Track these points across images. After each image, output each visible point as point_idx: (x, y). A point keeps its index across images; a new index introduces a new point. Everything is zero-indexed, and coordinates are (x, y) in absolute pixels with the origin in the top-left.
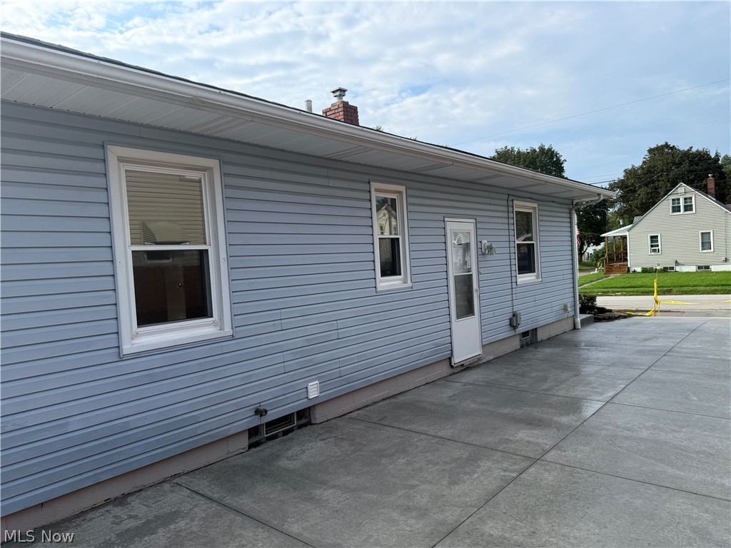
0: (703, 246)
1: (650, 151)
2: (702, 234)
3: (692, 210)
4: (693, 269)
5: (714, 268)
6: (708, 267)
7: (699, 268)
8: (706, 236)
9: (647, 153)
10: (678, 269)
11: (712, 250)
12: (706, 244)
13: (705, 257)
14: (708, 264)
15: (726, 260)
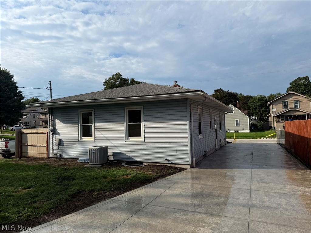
0: (236, 124)
1: (215, 91)
2: (236, 120)
3: (233, 112)
4: (233, 131)
5: (239, 132)
6: (238, 131)
7: (235, 131)
8: (237, 121)
9: (214, 91)
10: (229, 131)
11: (239, 126)
12: (237, 124)
13: (237, 128)
14: (238, 130)
15: (243, 129)
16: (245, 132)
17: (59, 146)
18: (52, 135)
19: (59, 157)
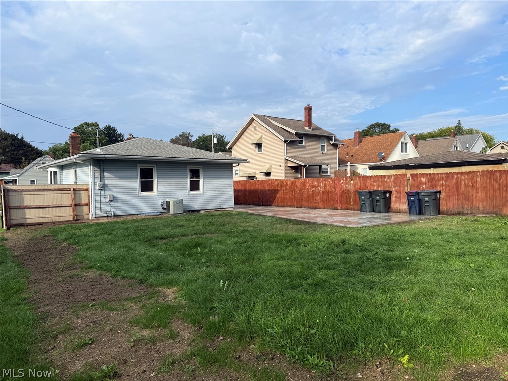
17: (111, 203)
18: (99, 190)
19: (112, 215)
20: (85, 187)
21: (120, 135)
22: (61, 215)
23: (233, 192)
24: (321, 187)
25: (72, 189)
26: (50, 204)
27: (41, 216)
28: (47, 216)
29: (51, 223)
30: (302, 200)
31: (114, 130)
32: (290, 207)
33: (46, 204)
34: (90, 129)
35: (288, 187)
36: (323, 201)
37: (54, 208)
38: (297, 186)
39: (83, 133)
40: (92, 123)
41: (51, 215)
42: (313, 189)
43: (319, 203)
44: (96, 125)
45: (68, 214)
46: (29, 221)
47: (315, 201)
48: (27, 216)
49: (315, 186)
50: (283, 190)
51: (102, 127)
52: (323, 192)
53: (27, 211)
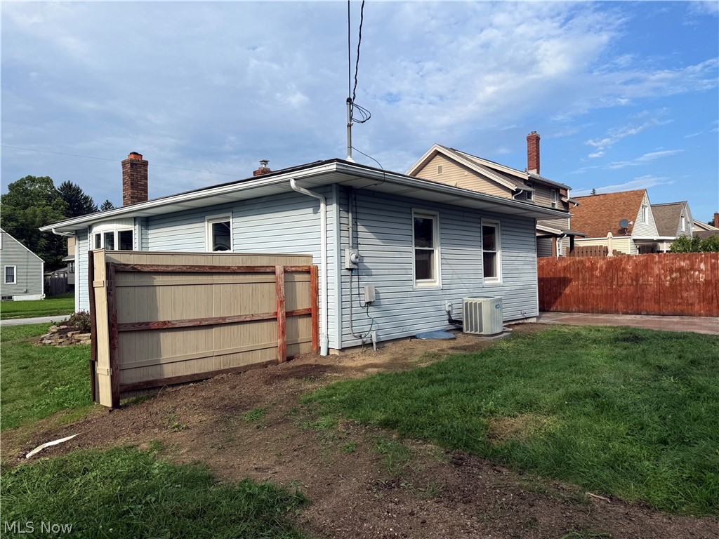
0: (7, 279)
2: (7, 268)
5: (16, 298)
6: (10, 298)
7: (3, 298)
11: (15, 282)
12: (10, 278)
13: (10, 288)
14: (10, 295)
15: (27, 292)
16: (33, 299)
17: (371, 309)
18: (349, 273)
19: (374, 340)
20: (302, 263)
21: (86, 198)
22: (249, 346)
23: (536, 282)
24: (700, 271)
25: (279, 270)
26: (225, 315)
27: (203, 352)
28: (217, 351)
29: (226, 371)
30: (641, 298)
31: (78, 191)
32: (605, 312)
33: (215, 314)
34: (37, 187)
35: (597, 273)
36: (703, 298)
37: (236, 327)
38: (624, 270)
39: (26, 194)
40: (42, 178)
41: (226, 349)
42: (674, 275)
43: (692, 304)
44: (48, 181)
45: (266, 343)
46: (169, 372)
47: (679, 301)
48: (166, 355)
49: (680, 270)
50: (584, 279)
51: (57, 185)
52: (707, 283)
53: (166, 339)
